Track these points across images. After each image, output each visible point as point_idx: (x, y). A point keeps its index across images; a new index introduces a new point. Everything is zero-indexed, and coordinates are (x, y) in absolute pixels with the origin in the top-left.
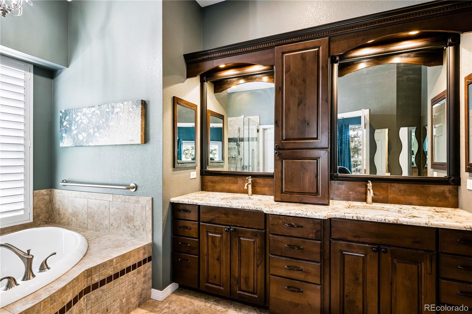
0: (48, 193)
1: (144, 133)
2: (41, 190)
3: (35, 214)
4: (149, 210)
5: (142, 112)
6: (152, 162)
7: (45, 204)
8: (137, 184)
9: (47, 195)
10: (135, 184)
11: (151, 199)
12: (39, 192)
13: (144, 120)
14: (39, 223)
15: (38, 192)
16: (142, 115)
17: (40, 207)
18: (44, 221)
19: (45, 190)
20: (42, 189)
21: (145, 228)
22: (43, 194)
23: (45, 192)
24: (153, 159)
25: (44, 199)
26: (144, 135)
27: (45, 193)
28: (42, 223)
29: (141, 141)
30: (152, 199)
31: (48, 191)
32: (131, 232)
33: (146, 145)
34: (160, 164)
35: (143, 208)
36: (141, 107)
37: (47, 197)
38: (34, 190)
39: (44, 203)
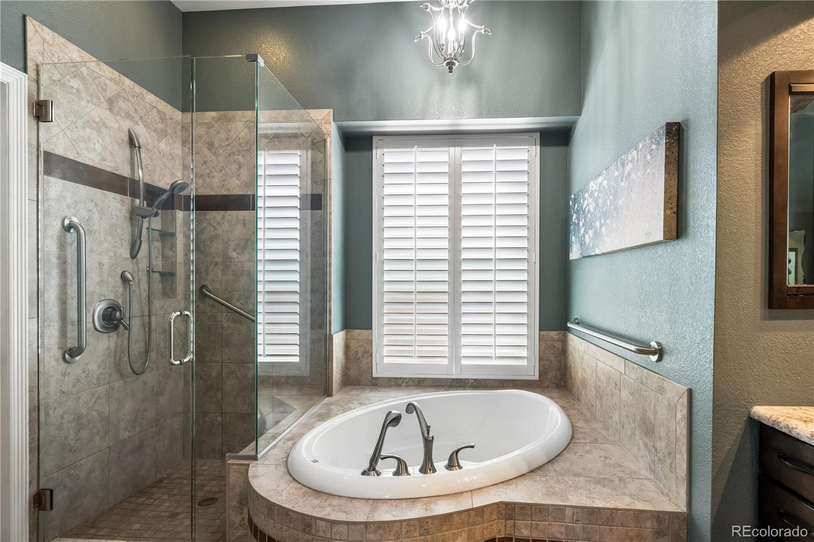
0: (559, 337)
1: (675, 209)
2: (551, 332)
3: (541, 369)
4: (682, 421)
5: (667, 156)
6: (692, 289)
7: (556, 354)
8: (663, 343)
9: (559, 340)
10: (659, 344)
11: (686, 392)
12: (548, 334)
13: (676, 175)
14: (548, 383)
15: (546, 334)
16: (667, 164)
17: (549, 358)
18: (554, 383)
19: (556, 333)
20: (552, 330)
21: (673, 466)
22: (553, 339)
23: (556, 335)
24: (693, 280)
25: (554, 346)
26: (675, 215)
27: (556, 337)
28: (551, 384)
29: (664, 231)
30: (690, 392)
31: (560, 335)
32: (650, 461)
33: (680, 241)
34: (708, 295)
35: (672, 408)
36: (666, 143)
37: (558, 345)
38: (540, 330)
39: (554, 354)
